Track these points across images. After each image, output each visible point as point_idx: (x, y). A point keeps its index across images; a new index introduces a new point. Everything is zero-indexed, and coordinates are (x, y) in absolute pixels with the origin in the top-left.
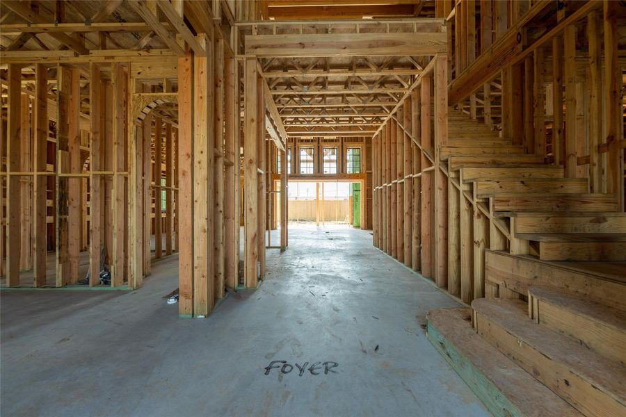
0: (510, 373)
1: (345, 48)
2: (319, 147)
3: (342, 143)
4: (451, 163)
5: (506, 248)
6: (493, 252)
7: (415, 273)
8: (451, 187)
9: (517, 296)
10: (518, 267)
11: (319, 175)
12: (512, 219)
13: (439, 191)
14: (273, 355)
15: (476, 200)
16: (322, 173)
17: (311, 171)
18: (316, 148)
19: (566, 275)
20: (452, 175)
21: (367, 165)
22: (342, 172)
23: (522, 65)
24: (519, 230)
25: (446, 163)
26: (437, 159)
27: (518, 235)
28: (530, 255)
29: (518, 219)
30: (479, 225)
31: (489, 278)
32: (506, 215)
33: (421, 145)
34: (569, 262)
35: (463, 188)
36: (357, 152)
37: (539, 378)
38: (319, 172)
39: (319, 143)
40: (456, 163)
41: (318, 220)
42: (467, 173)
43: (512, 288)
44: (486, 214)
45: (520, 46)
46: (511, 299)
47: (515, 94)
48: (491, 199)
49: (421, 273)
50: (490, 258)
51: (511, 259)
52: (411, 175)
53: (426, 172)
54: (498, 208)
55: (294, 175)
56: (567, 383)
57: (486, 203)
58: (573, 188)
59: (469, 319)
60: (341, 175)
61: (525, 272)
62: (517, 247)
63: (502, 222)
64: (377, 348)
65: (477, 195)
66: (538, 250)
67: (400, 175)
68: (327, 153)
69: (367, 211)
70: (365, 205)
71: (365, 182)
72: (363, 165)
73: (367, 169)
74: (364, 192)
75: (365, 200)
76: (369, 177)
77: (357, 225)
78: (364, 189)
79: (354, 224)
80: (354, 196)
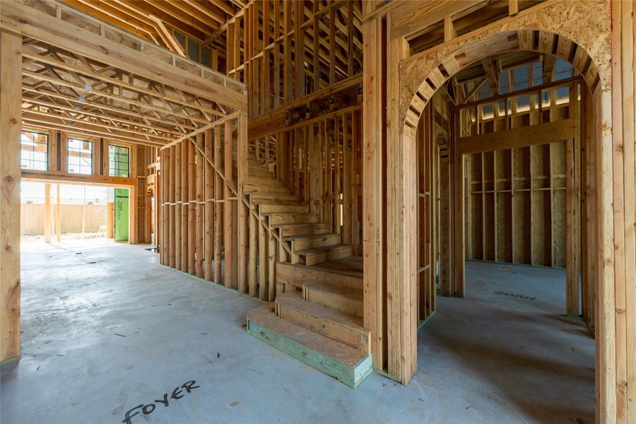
0: (301, 333)
1: (160, 75)
2: (59, 134)
4: (252, 199)
5: (288, 260)
6: (282, 263)
7: (217, 285)
8: (251, 216)
9: (295, 288)
10: (296, 271)
11: (59, 173)
12: (292, 242)
13: (241, 218)
14: (122, 408)
15: (270, 228)
16: (66, 171)
17: (42, 167)
18: (54, 135)
19: (317, 273)
20: (252, 207)
21: (138, 169)
22: (102, 173)
23: (288, 134)
24: (296, 249)
25: (247, 197)
26: (240, 193)
27: (295, 252)
28: (300, 263)
29: (296, 242)
30: (271, 244)
31: (279, 280)
32: (289, 239)
33: (224, 176)
34: (317, 265)
35: (261, 218)
36: (124, 151)
37: (313, 330)
38: (58, 169)
40: (255, 199)
42: (264, 208)
43: (292, 284)
44: (277, 238)
45: (287, 121)
46: (292, 291)
47: (284, 151)
48: (280, 229)
49: (224, 285)
50: (279, 267)
51: (291, 267)
52: (213, 200)
53: (229, 200)
54: (285, 235)
56: (324, 326)
57: (277, 230)
58: (313, 220)
59: (273, 310)
60: (100, 175)
61: (300, 273)
62: (295, 259)
63: (286, 244)
64: (218, 356)
65: (271, 225)
66: (305, 260)
67: (199, 197)
68: (75, 145)
69: (138, 223)
70: (135, 216)
71: (135, 188)
72: (132, 169)
73: (139, 174)
74: (135, 200)
75: (135, 209)
76: (142, 183)
77: (123, 238)
78: (135, 197)
79: (117, 237)
80: (117, 202)
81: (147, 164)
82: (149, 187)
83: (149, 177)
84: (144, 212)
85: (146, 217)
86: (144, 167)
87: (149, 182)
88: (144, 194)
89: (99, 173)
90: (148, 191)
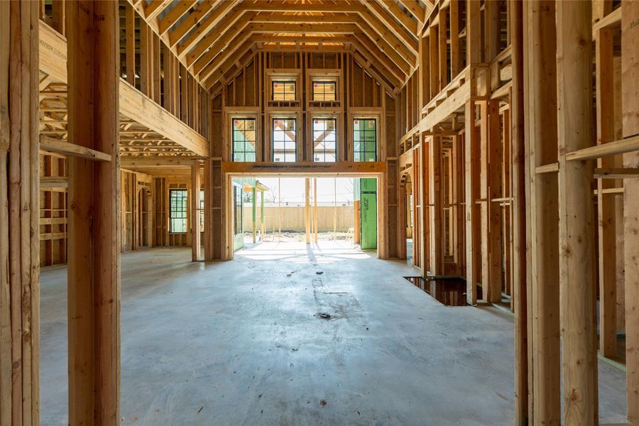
2: (304, 115)
3: (345, 109)
11: (306, 164)
16: (312, 160)
17: (292, 158)
18: (301, 117)
21: (387, 148)
22: (346, 158)
36: (370, 125)
38: (304, 158)
39: (304, 109)
41: (308, 230)
55: (260, 163)
60: (344, 164)
68: (319, 127)
69: (389, 227)
70: (385, 217)
71: (385, 175)
72: (381, 148)
73: (388, 155)
74: (385, 193)
75: (385, 207)
76: (392, 168)
77: (370, 246)
78: (385, 189)
79: (364, 244)
80: (363, 199)
81: (400, 137)
82: (403, 173)
83: (402, 156)
84: (396, 212)
85: (399, 219)
86: (395, 142)
87: (403, 164)
88: (395, 185)
89: (343, 159)
90: (402, 178)
